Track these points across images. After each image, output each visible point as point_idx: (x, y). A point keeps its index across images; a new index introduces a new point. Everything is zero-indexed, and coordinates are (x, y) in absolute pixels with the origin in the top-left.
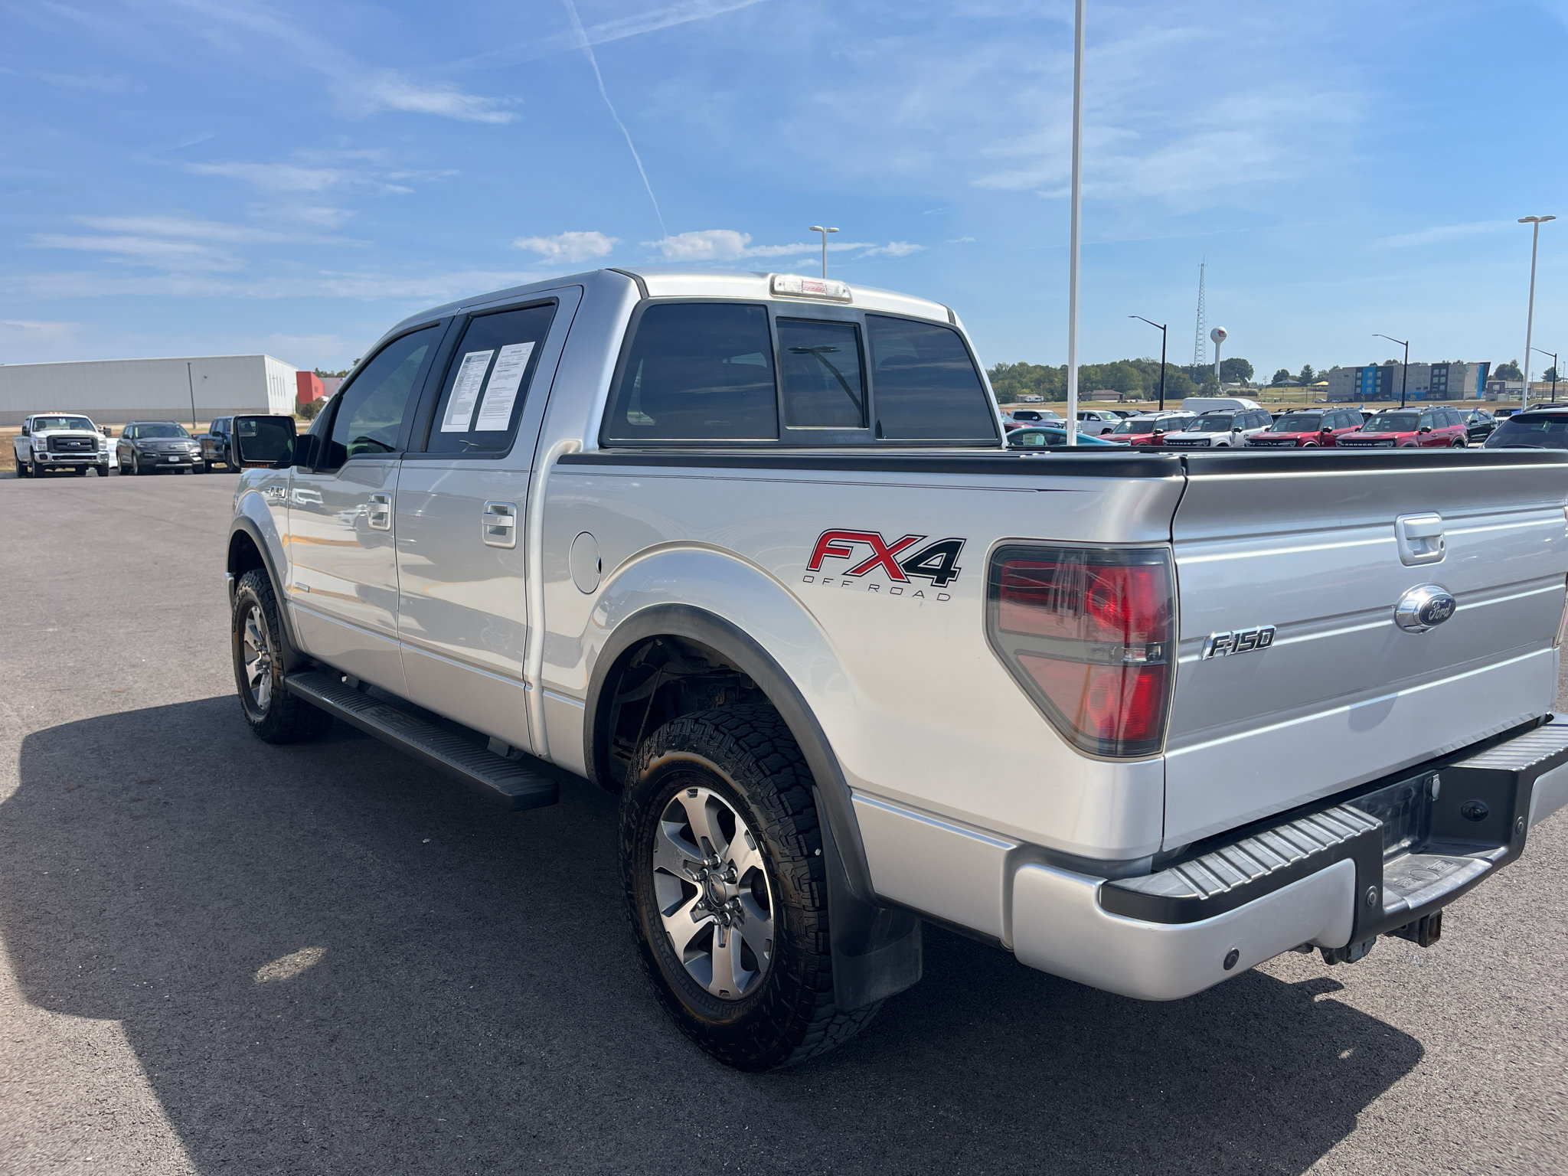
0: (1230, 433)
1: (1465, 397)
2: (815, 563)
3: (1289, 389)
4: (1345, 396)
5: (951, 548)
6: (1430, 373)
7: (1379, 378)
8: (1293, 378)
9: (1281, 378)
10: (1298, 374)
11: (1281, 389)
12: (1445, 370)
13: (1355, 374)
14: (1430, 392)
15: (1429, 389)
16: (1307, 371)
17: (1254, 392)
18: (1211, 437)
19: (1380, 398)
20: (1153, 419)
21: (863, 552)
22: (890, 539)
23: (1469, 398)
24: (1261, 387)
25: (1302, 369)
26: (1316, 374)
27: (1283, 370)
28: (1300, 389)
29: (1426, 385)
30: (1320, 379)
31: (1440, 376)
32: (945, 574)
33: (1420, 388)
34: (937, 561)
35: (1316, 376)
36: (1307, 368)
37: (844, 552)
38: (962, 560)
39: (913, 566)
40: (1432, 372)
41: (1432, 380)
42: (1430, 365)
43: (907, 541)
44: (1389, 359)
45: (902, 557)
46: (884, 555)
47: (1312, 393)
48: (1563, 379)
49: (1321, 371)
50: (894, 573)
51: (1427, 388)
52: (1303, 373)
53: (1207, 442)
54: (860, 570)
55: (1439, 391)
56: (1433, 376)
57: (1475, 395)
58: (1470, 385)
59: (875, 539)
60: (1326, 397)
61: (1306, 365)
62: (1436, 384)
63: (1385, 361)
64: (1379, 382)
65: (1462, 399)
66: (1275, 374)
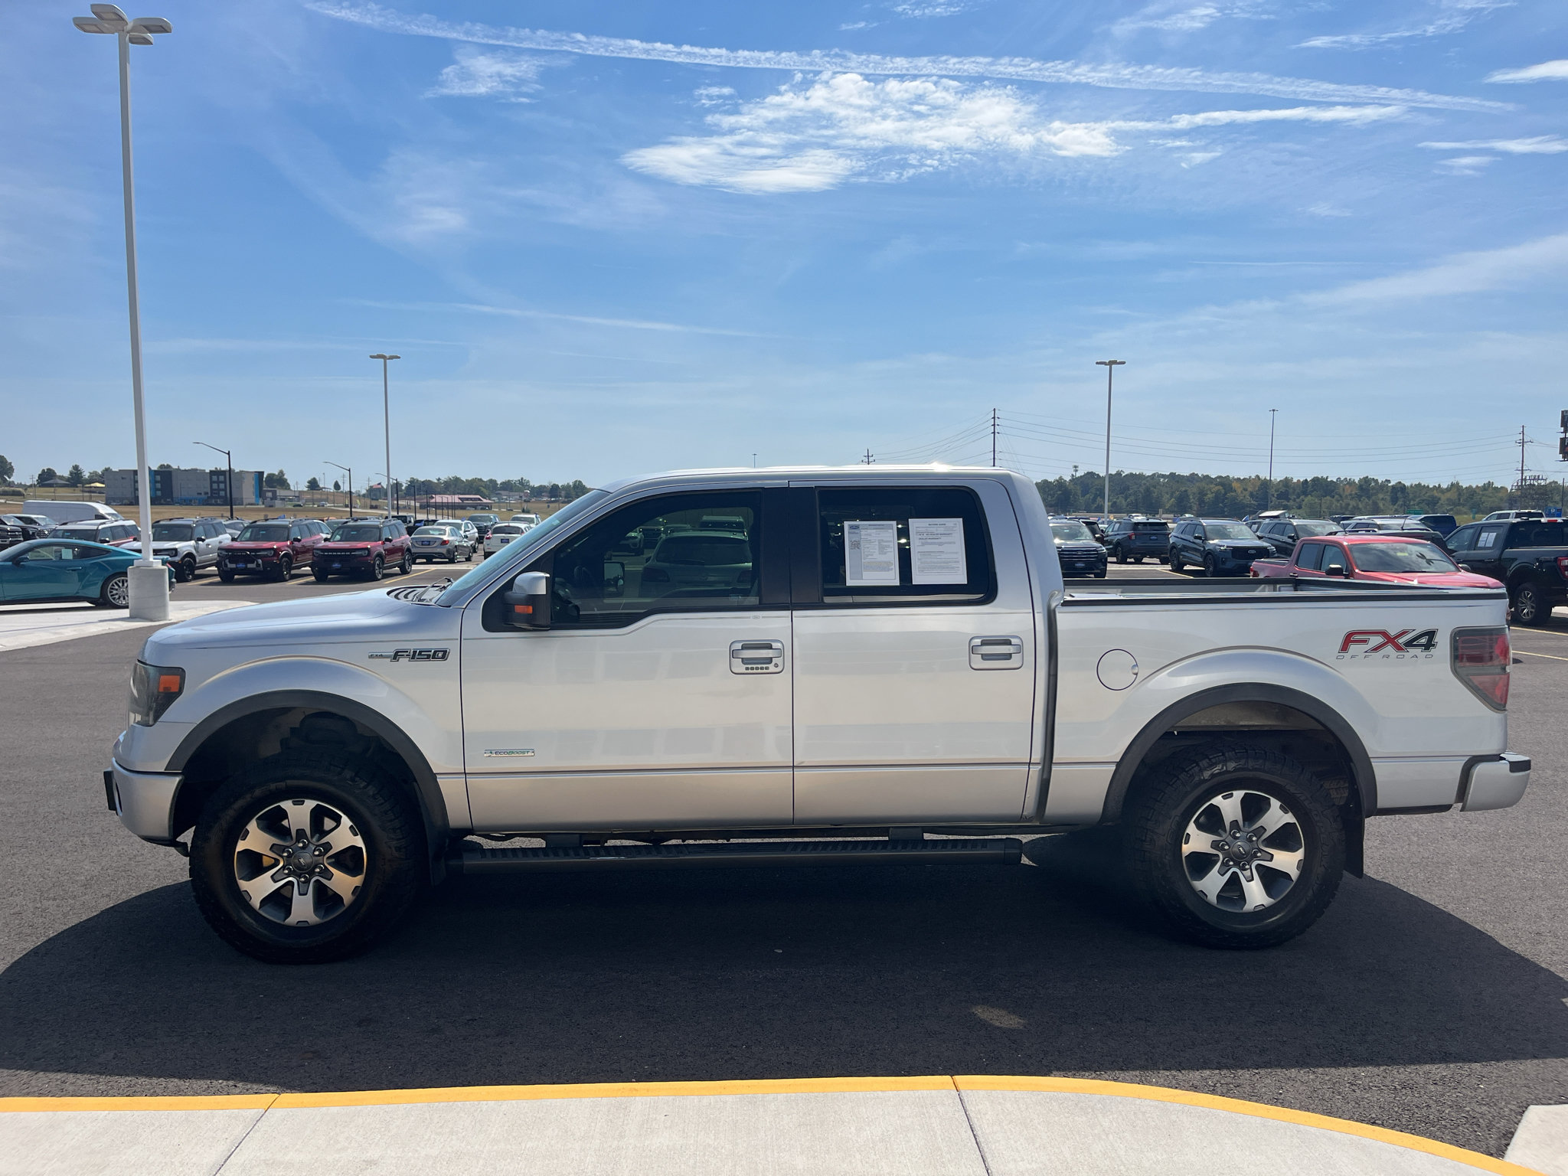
0: (192, 543)
1: (245, 503)
2: (1344, 648)
3: (60, 490)
4: (127, 498)
5: (1431, 634)
6: (209, 479)
7: (158, 482)
8: (61, 478)
9: (47, 478)
10: (67, 474)
11: (52, 489)
12: (223, 477)
13: (132, 477)
14: (212, 497)
15: (209, 495)
16: (76, 472)
17: (19, 492)
18: (177, 546)
19: (162, 501)
20: (95, 528)
21: (1376, 640)
22: (1393, 633)
23: (249, 504)
24: (26, 487)
25: (71, 468)
26: (86, 475)
27: (48, 469)
28: (71, 489)
29: (206, 490)
30: (91, 480)
31: (218, 482)
32: (1428, 646)
33: (200, 494)
34: (1423, 641)
35: (87, 477)
36: (76, 468)
37: (1365, 641)
38: (1437, 639)
39: (1410, 644)
40: (211, 479)
41: (211, 486)
42: (208, 471)
43: (1404, 633)
44: (162, 463)
45: (1402, 640)
46: (1390, 640)
47: (87, 494)
48: (325, 488)
49: (92, 471)
50: (1398, 648)
51: (206, 493)
52: (71, 473)
53: (174, 552)
54: (1376, 649)
55: (220, 497)
56: (212, 482)
57: (253, 501)
58: (248, 492)
59: (1384, 634)
60: (104, 499)
61: (74, 465)
62: (216, 490)
63: (159, 465)
64: (159, 486)
65: (242, 505)
66: (40, 473)
